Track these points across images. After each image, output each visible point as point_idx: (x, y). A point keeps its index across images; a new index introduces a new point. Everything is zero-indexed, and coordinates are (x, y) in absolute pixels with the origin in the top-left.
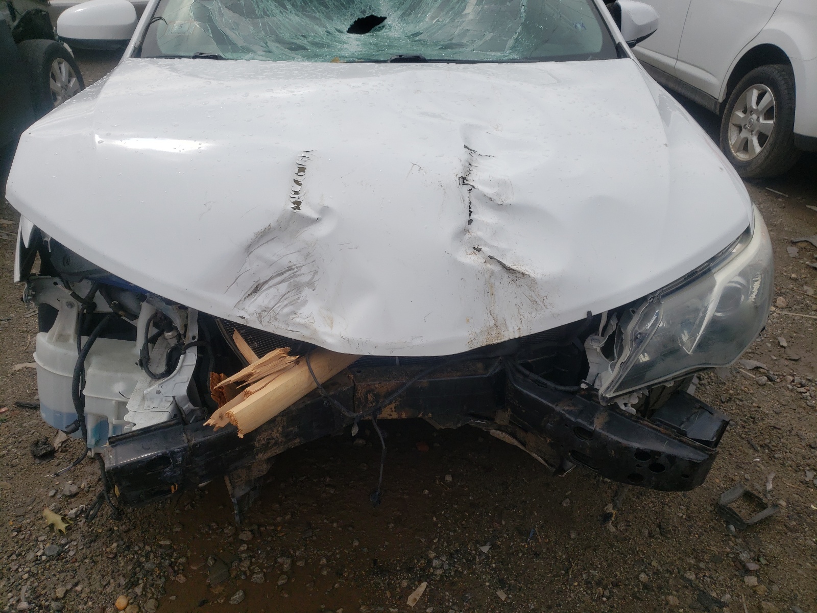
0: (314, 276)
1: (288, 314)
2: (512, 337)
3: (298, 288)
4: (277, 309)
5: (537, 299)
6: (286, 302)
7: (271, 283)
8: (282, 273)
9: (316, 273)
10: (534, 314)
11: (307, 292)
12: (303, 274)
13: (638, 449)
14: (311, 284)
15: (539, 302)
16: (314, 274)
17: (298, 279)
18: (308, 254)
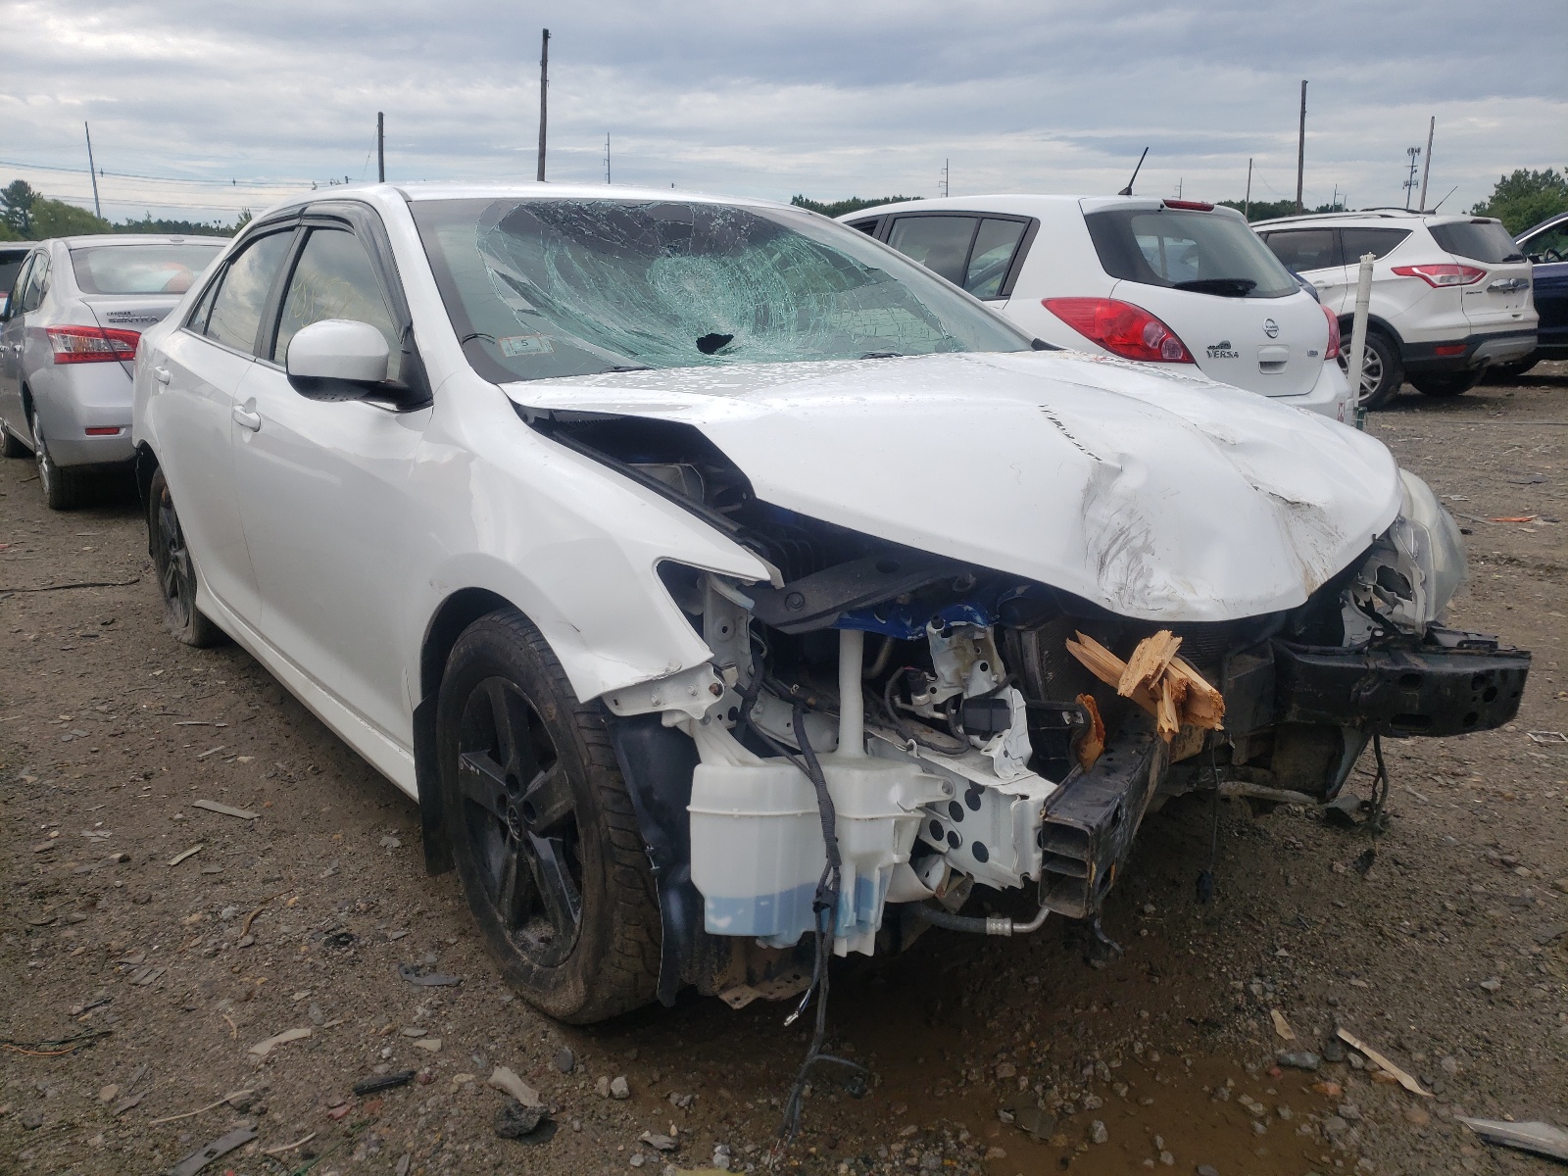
0: (1146, 537)
1: (1142, 590)
2: (1323, 582)
3: (1135, 555)
4: (1130, 584)
5: (1330, 531)
6: (1134, 575)
7: (1112, 552)
8: (1117, 539)
9: (1148, 532)
10: (1332, 548)
11: (1146, 558)
12: (1134, 537)
13: (1475, 673)
14: (1147, 548)
15: (1333, 533)
16: (1147, 534)
17: (1133, 544)
18: (1132, 511)
